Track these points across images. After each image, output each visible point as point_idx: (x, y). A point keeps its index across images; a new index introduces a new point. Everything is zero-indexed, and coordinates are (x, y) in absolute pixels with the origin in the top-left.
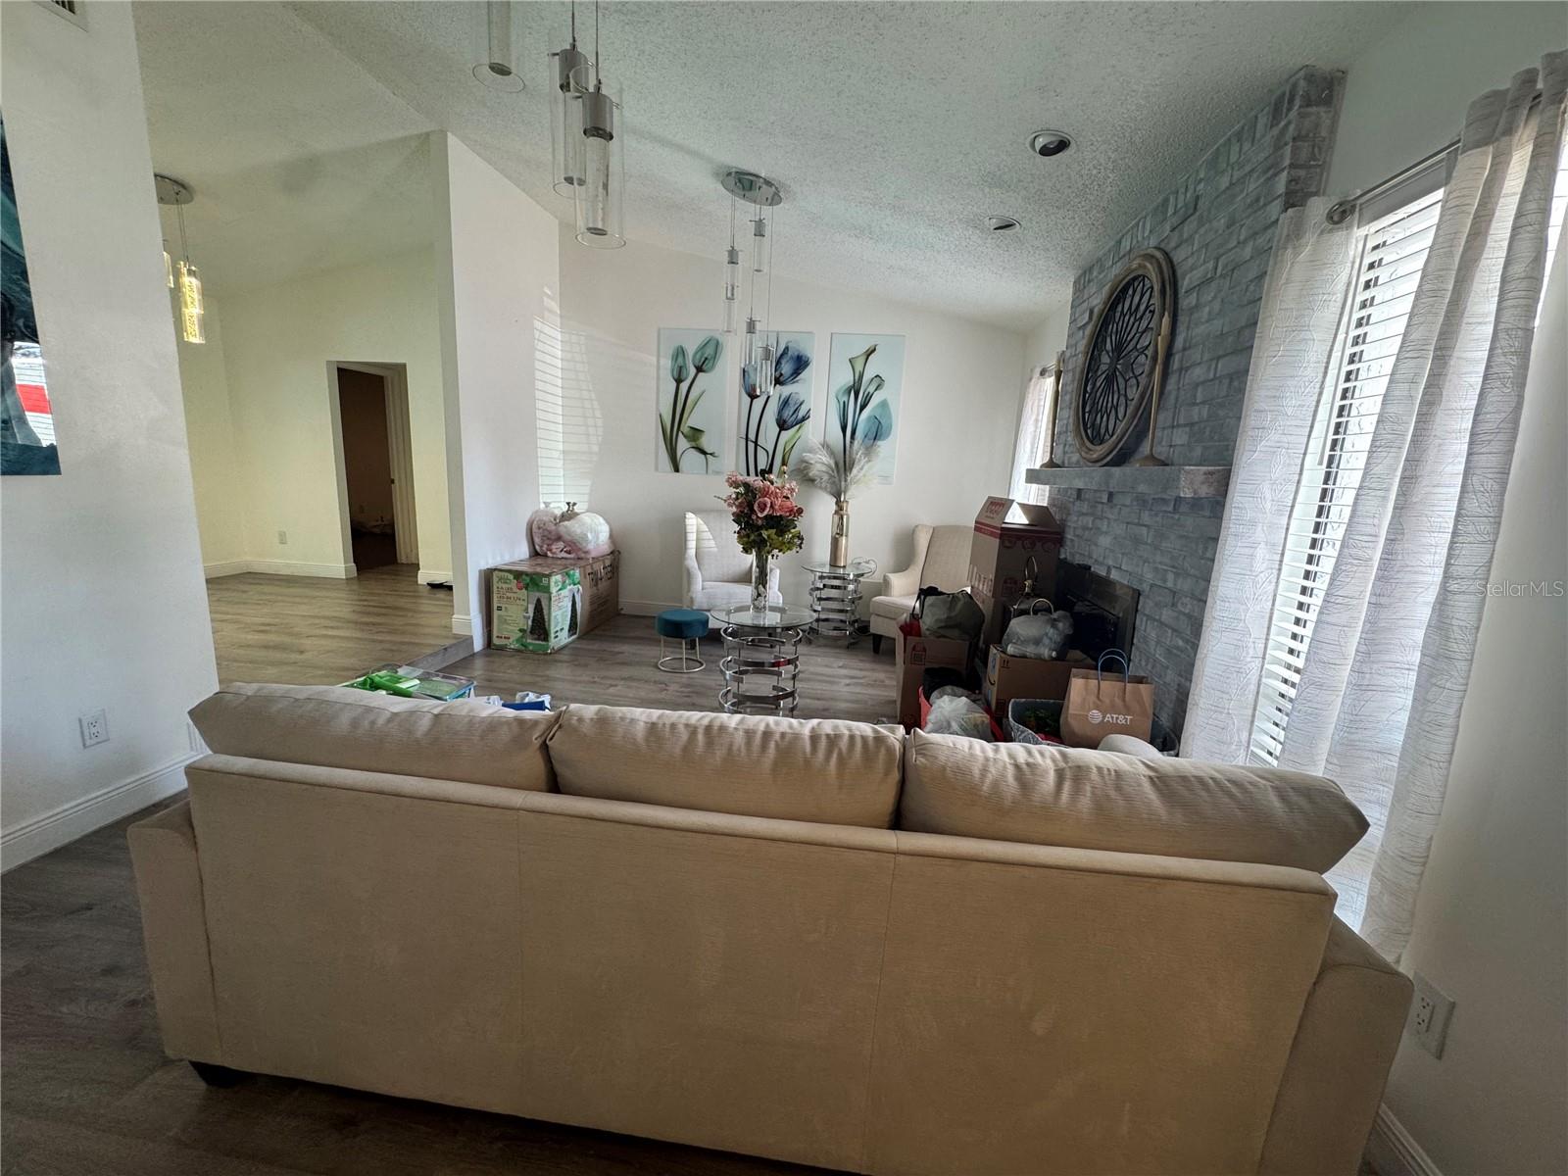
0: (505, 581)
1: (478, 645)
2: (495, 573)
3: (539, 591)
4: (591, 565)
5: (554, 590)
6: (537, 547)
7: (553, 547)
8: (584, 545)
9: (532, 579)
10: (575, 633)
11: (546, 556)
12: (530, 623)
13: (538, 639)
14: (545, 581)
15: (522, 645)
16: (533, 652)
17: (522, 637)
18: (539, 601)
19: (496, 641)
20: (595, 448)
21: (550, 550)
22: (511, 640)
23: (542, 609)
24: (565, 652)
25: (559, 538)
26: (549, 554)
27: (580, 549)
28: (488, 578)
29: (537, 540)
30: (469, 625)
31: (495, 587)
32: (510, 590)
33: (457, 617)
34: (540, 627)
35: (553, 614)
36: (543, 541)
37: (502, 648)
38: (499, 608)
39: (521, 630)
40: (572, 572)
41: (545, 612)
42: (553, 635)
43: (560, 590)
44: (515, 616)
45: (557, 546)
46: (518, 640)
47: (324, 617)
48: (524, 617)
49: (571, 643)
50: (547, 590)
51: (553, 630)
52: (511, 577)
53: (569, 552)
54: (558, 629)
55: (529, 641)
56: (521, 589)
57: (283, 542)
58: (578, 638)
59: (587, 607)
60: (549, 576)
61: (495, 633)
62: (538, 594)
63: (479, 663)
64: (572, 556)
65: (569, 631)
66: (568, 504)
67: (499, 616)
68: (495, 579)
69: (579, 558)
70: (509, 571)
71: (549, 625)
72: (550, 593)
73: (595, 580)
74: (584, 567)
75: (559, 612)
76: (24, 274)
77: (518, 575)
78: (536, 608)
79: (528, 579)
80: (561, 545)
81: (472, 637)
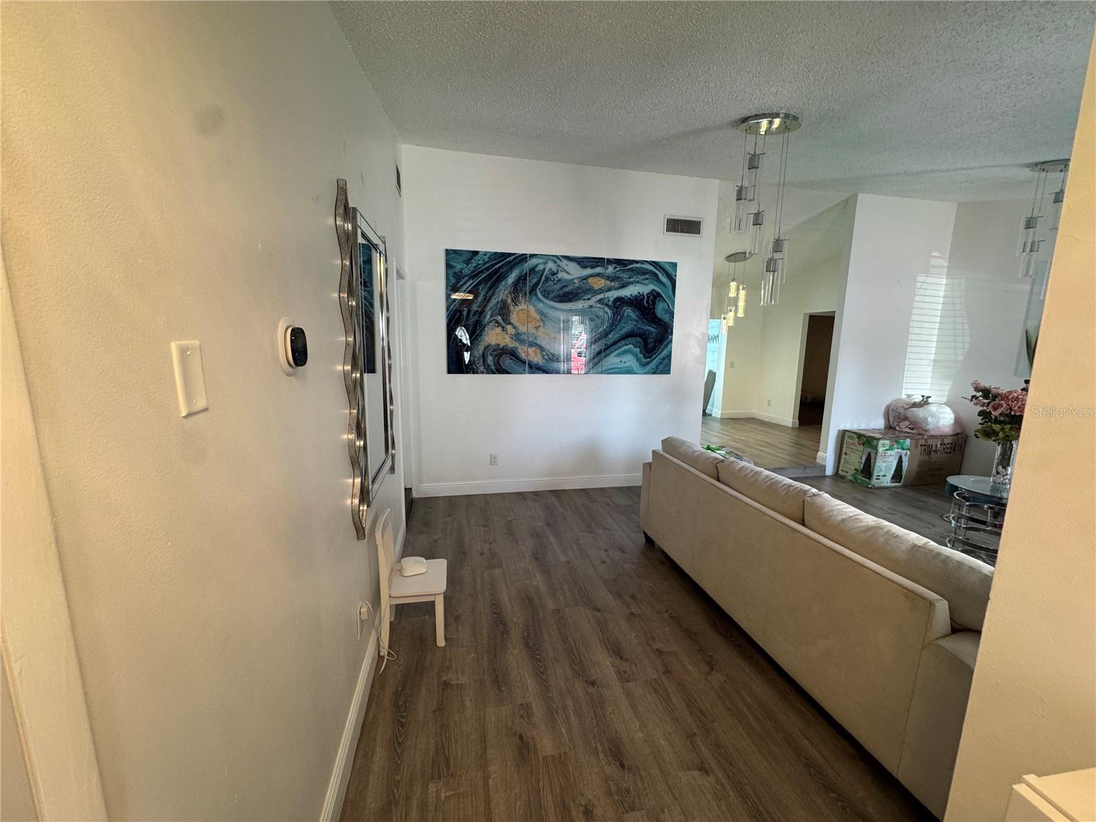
0: (852, 438)
1: (829, 471)
2: (847, 433)
3: (870, 448)
4: (926, 440)
5: (881, 449)
6: (891, 423)
7: (901, 424)
8: (924, 425)
9: (867, 440)
10: (900, 482)
11: (895, 429)
12: (862, 466)
13: (865, 477)
14: (875, 442)
15: (855, 478)
16: (860, 484)
17: (856, 473)
18: (869, 454)
19: (840, 472)
20: (961, 358)
21: (899, 426)
22: (849, 474)
23: (870, 460)
24: (887, 492)
25: (906, 419)
26: (897, 428)
27: (920, 428)
28: (843, 435)
29: (891, 418)
30: (825, 459)
31: (845, 442)
32: (853, 444)
33: (820, 454)
34: (867, 470)
35: (878, 464)
36: (894, 419)
37: (842, 477)
38: (846, 454)
39: (856, 469)
40: (902, 441)
41: (872, 461)
42: (874, 477)
43: (886, 450)
44: (855, 460)
45: (904, 424)
46: (853, 475)
47: (764, 442)
48: (859, 462)
49: (895, 487)
50: (876, 448)
51: (875, 474)
52: (855, 436)
53: (912, 429)
54: (882, 474)
55: (859, 477)
56: (860, 444)
57: (769, 405)
58: (904, 486)
59: (915, 466)
60: (878, 439)
61: (841, 468)
62: (869, 450)
63: (828, 482)
64: (914, 432)
65: (892, 478)
66: (923, 396)
67: (845, 459)
68: (846, 437)
69: (919, 434)
70: (855, 433)
71: (873, 470)
72: (877, 451)
73: (928, 450)
74: (917, 440)
75: (884, 464)
76: (673, 318)
77: (860, 436)
78: (867, 458)
79: (865, 439)
80: (907, 423)
81: (825, 466)
